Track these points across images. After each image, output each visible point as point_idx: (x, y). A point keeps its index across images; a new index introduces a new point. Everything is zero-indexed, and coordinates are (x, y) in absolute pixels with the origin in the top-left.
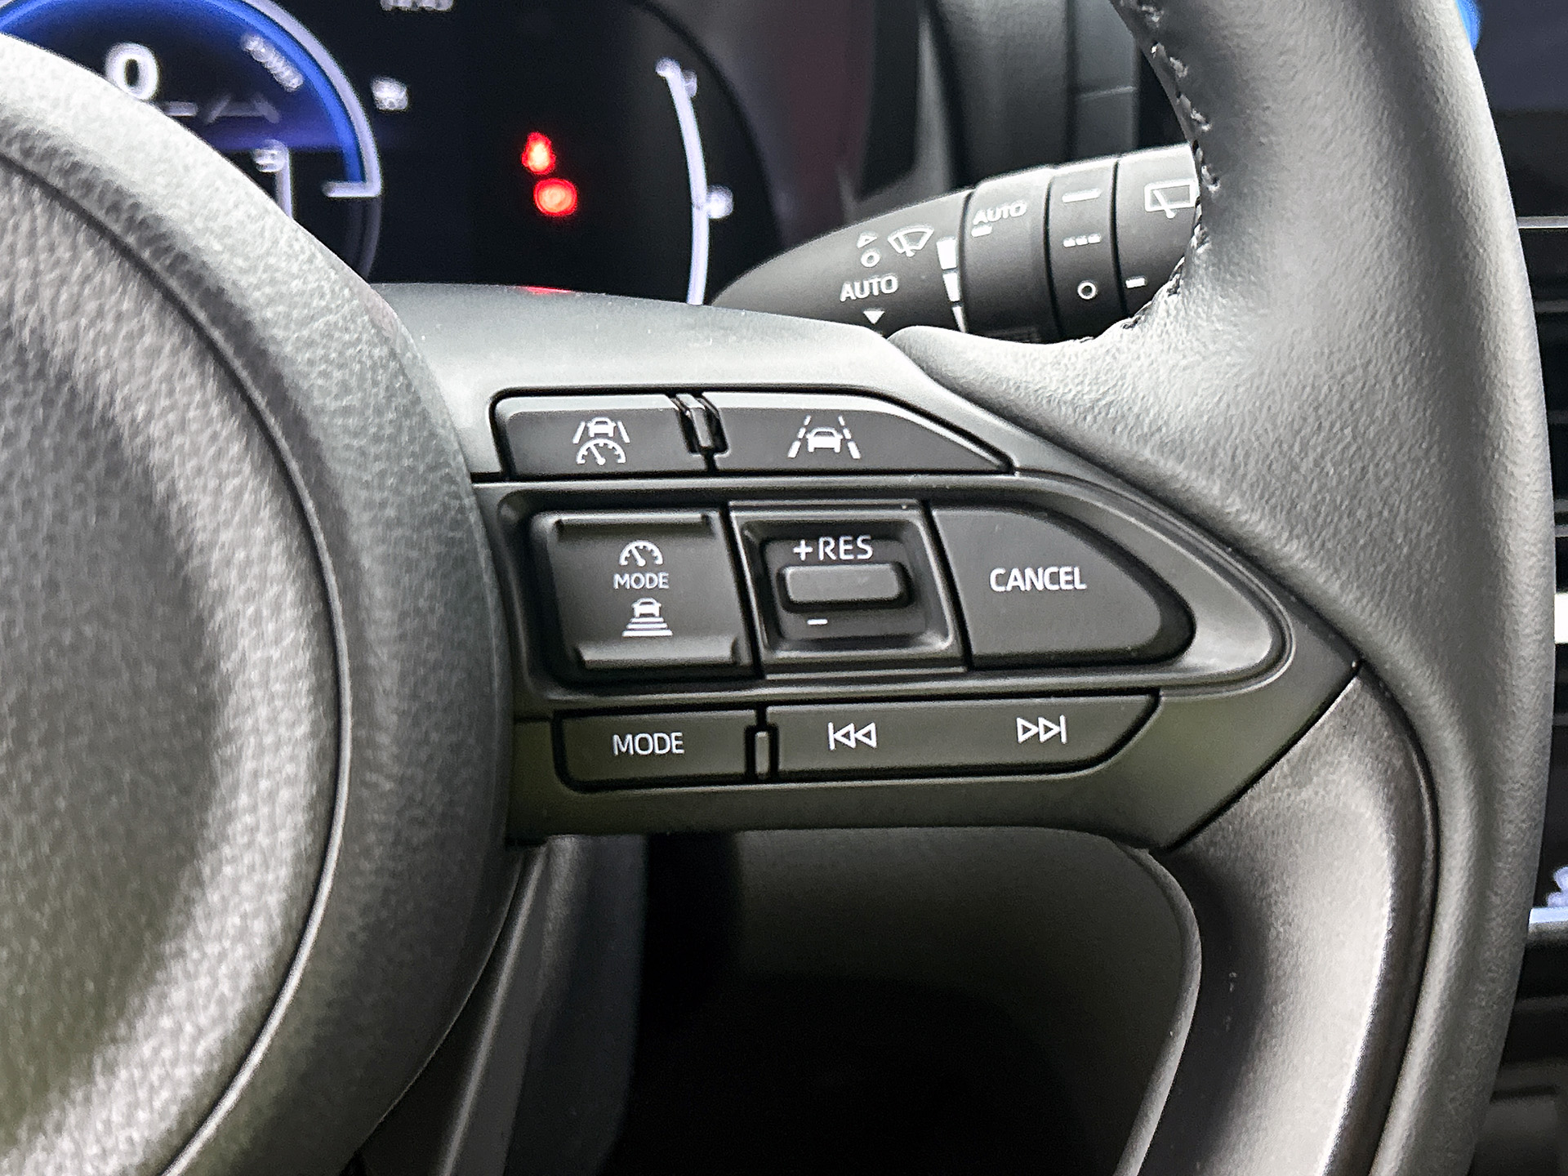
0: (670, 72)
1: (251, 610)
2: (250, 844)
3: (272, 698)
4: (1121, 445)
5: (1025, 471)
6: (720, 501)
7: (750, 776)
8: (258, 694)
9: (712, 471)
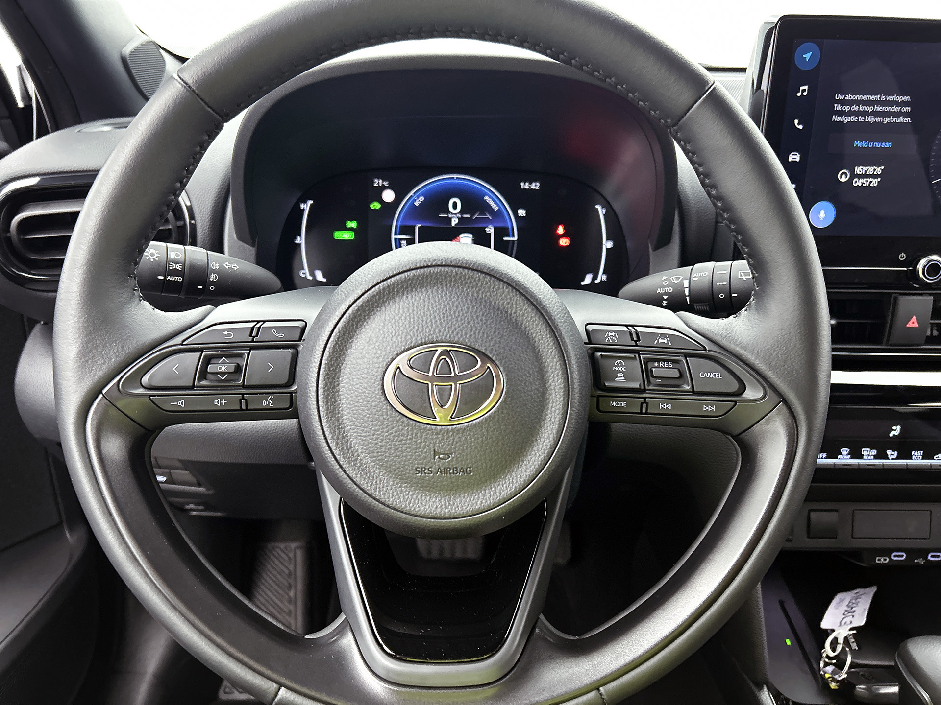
0: (598, 207)
1: (552, 375)
2: (550, 420)
3: (556, 392)
4: (731, 346)
5: (709, 351)
6: (637, 352)
7: (641, 413)
8: (553, 391)
9: (636, 345)
